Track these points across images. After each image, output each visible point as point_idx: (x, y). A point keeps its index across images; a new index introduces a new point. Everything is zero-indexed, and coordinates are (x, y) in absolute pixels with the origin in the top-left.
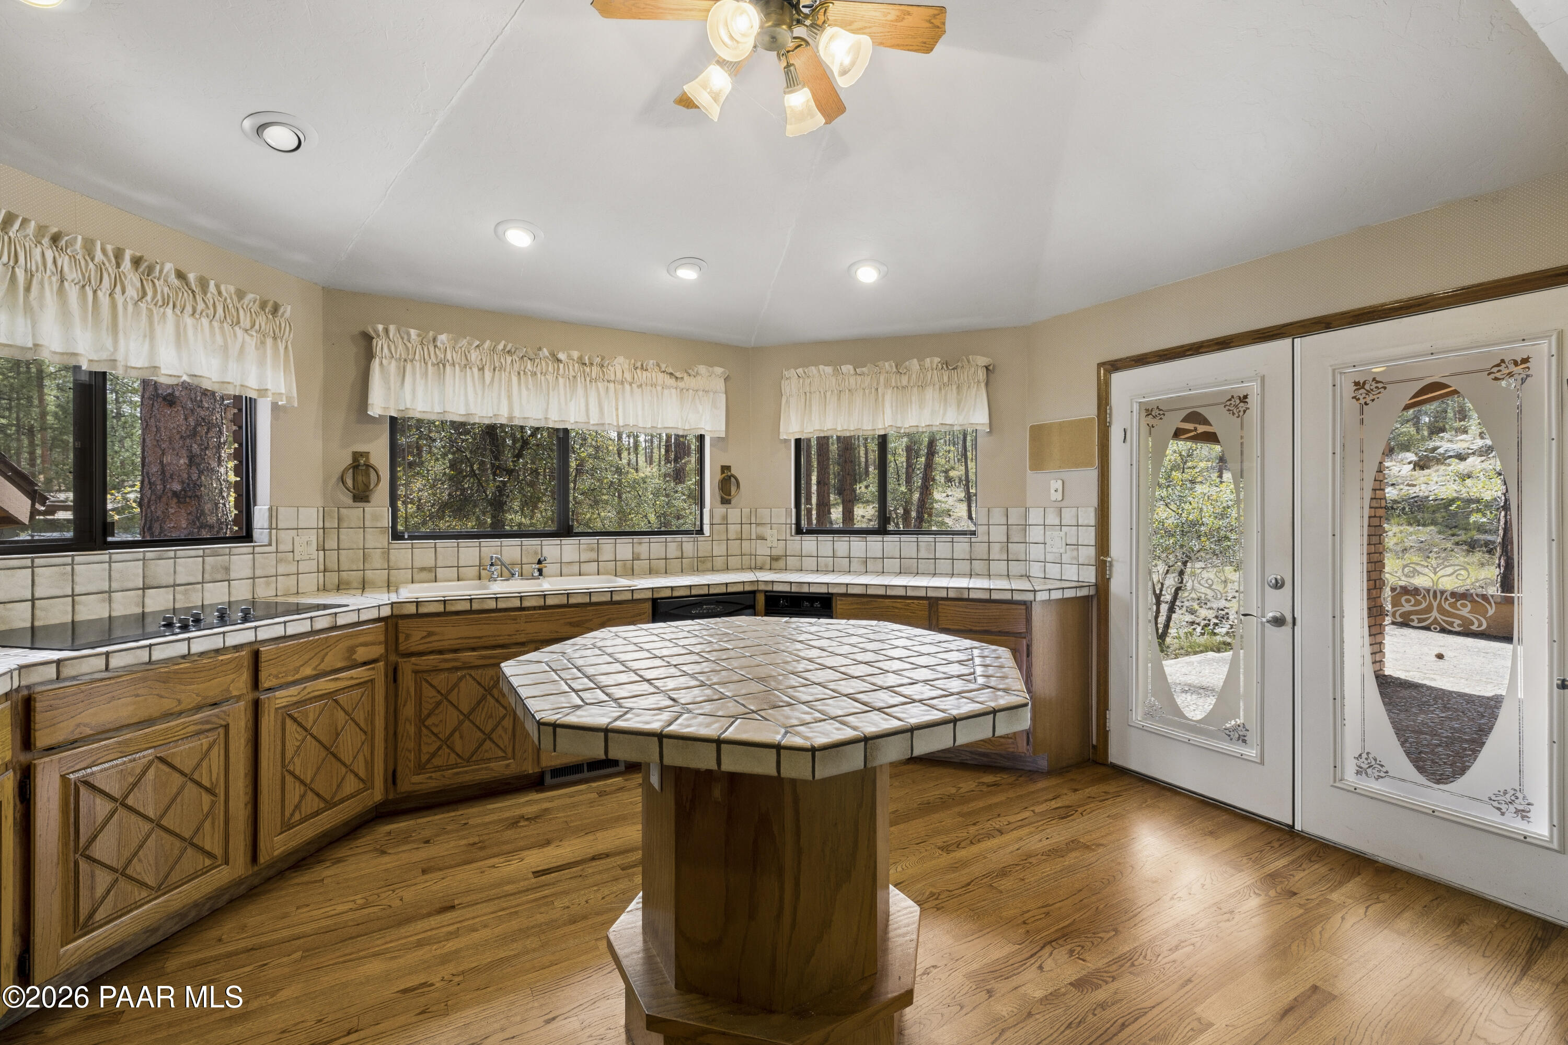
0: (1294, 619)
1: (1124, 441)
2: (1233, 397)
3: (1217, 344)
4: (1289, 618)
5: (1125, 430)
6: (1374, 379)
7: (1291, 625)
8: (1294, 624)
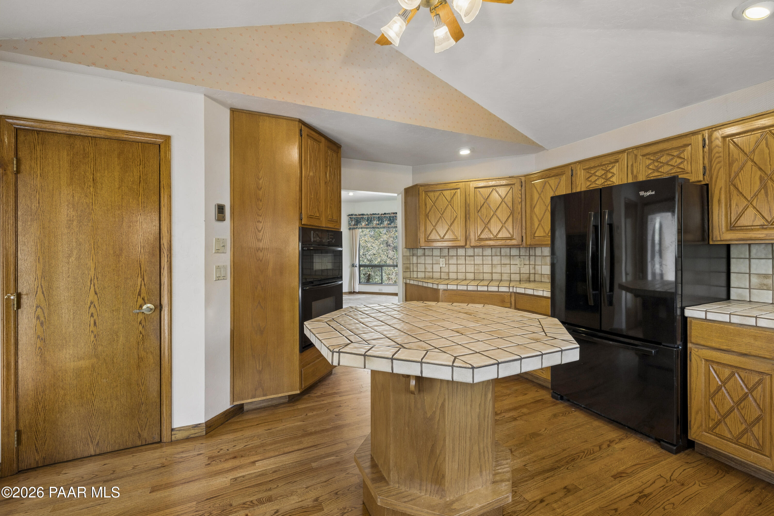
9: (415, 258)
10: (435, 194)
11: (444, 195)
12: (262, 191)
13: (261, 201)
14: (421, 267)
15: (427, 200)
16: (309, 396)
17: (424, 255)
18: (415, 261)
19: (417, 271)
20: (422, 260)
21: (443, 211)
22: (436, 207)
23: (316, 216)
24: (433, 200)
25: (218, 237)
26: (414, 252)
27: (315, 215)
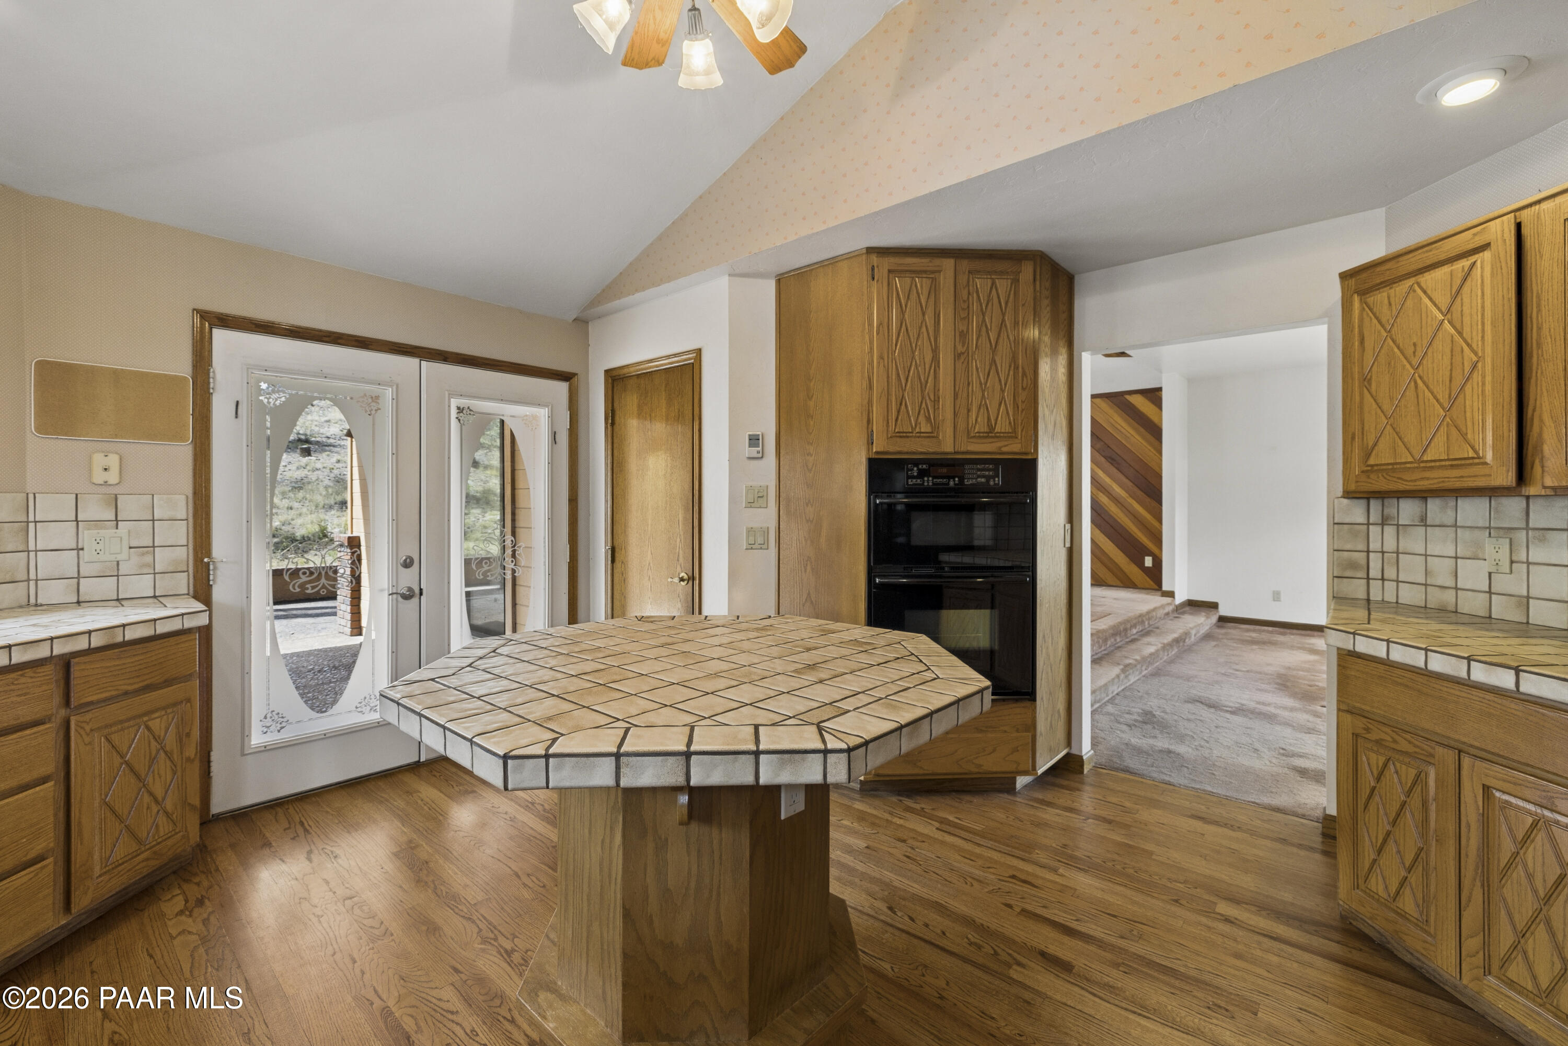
0: (421, 590)
1: (237, 416)
2: (365, 395)
3: (357, 341)
4: (417, 591)
5: (237, 403)
6: (468, 408)
7: (418, 596)
8: (421, 594)
9: (1390, 531)
10: (1392, 295)
11: (1425, 292)
12: (813, 399)
13: (812, 417)
14: (1412, 569)
15: (1367, 320)
16: (901, 801)
17: (1423, 521)
18: (1390, 545)
19: (1398, 581)
20: (1414, 541)
21: (1420, 354)
22: (1394, 341)
23: (921, 433)
24: (1384, 320)
25: (751, 483)
26: (1386, 511)
27: (918, 430)
